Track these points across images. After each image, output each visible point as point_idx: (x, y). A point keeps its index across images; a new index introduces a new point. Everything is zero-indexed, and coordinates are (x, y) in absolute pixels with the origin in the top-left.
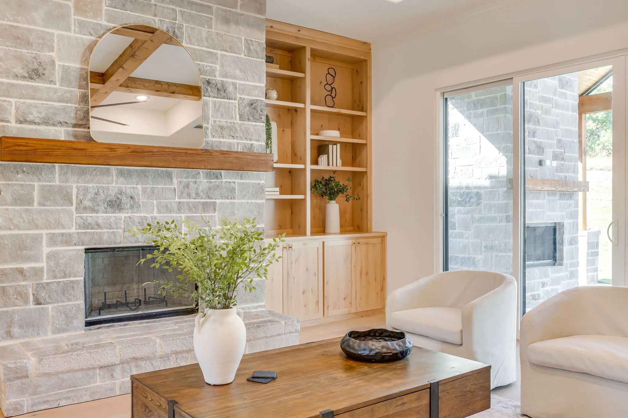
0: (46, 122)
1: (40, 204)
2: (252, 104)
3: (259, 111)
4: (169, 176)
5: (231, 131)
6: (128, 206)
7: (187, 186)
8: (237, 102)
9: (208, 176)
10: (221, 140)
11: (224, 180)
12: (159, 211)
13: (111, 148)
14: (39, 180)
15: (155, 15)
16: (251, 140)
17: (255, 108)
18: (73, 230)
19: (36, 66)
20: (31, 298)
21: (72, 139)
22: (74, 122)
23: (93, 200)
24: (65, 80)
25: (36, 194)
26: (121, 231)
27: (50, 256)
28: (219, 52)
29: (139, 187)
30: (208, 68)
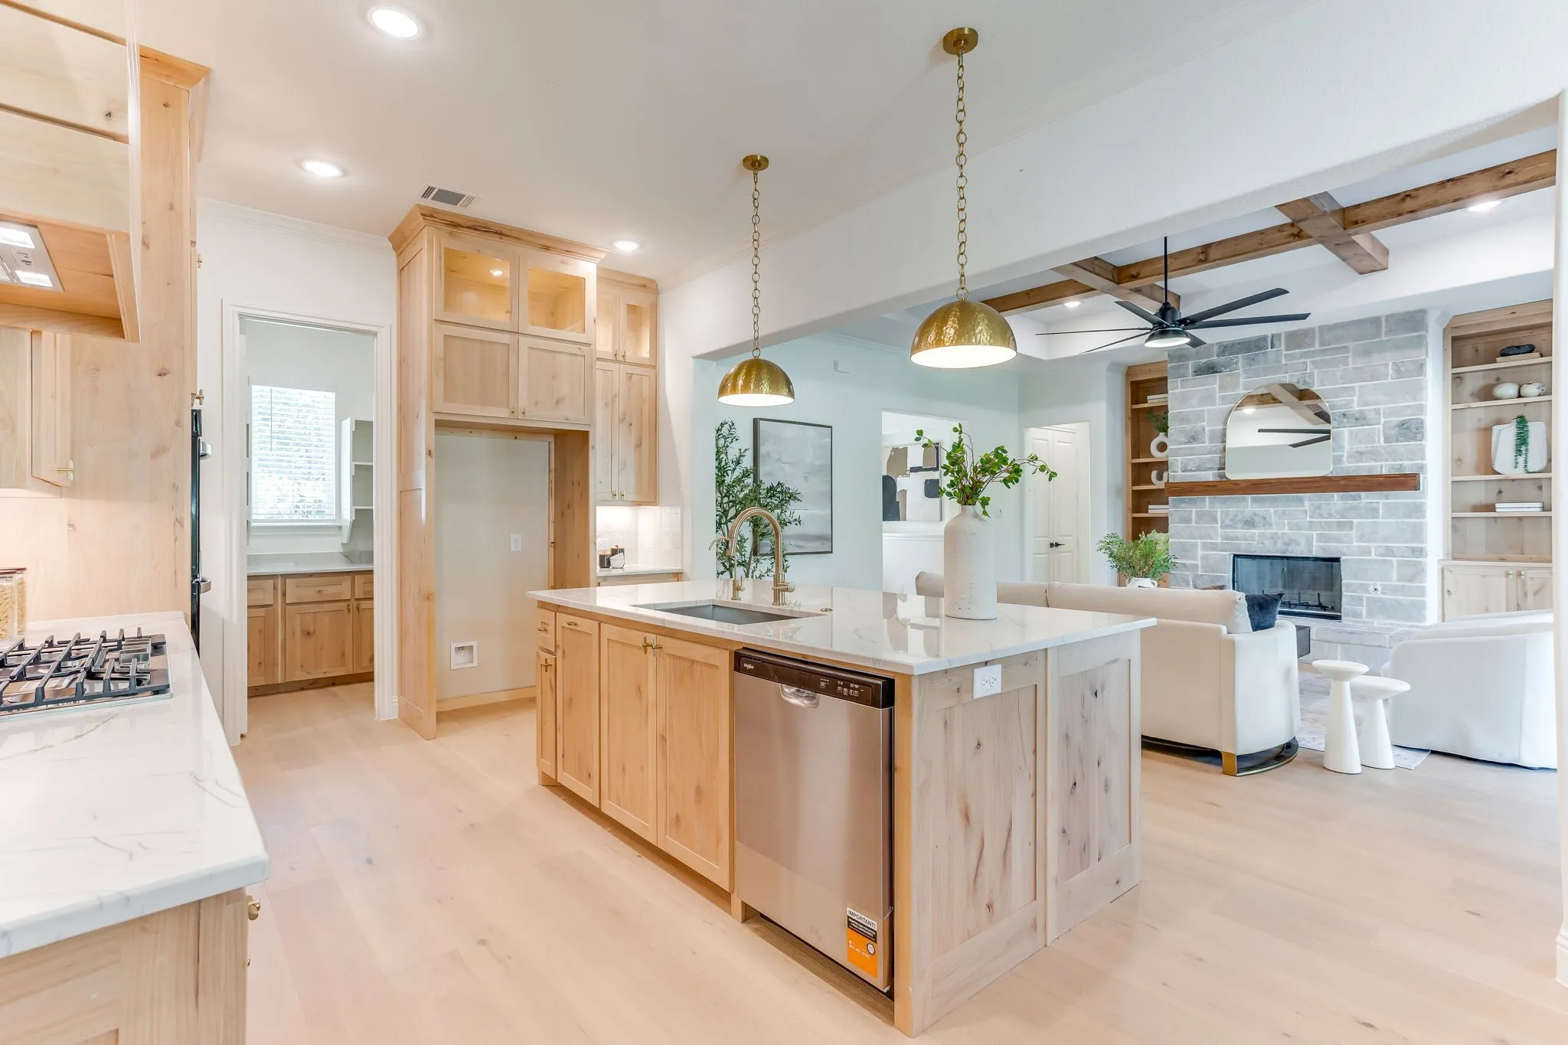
0: (1199, 469)
1: (1196, 523)
2: (1403, 425)
3: (1414, 430)
4: (1301, 500)
5: (1374, 454)
6: (1261, 524)
7: (1319, 507)
8: (1381, 426)
9: (1342, 499)
10: (1360, 464)
11: (1364, 501)
12: (1290, 529)
13: (1236, 483)
14: (1196, 508)
15: (1286, 373)
16: (1401, 460)
17: (1407, 428)
18: (1219, 541)
19: (1193, 434)
20: (1191, 583)
21: (1218, 479)
22: (1218, 467)
23: (1232, 520)
24: (1211, 440)
25: (1193, 516)
26: (1255, 543)
27: (1204, 558)
28: (1357, 385)
29: (1272, 510)
30: (1344, 402)
